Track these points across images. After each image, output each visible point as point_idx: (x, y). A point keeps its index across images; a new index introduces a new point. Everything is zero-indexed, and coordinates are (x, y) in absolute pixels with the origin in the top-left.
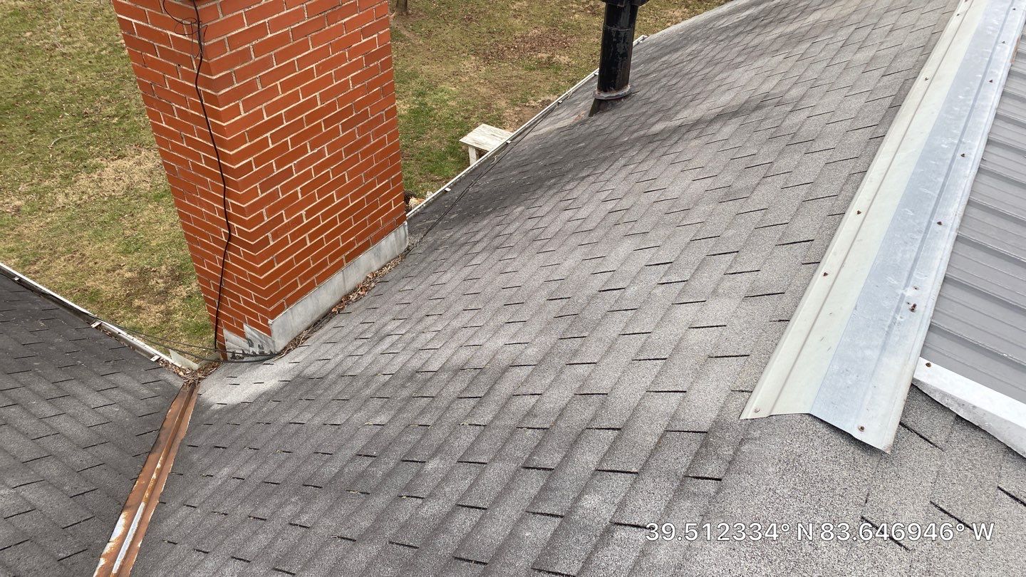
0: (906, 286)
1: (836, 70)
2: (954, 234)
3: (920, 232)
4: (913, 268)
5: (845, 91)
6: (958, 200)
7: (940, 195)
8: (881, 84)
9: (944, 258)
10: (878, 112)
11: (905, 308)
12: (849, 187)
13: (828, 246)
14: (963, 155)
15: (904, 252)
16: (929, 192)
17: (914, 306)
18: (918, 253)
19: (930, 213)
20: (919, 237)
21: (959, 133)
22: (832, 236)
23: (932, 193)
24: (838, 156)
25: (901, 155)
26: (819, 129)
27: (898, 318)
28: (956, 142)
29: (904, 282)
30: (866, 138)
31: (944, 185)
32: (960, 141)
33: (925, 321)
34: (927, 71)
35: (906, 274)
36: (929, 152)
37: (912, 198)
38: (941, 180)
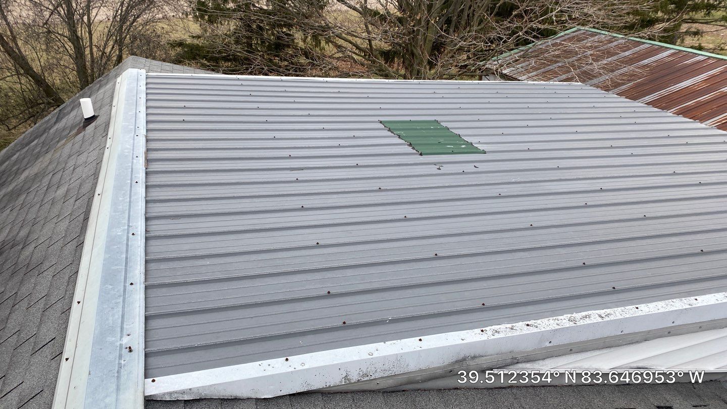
0: (121, 337)
2: (143, 286)
3: (120, 296)
4: (122, 323)
5: (55, 220)
6: (139, 263)
7: (126, 266)
8: (76, 207)
9: (141, 305)
10: (78, 226)
11: (125, 352)
12: (70, 287)
14: (133, 234)
15: (113, 315)
16: (119, 267)
17: (130, 348)
18: (123, 311)
21: (126, 222)
23: (121, 267)
24: (60, 267)
26: (44, 253)
27: (123, 362)
28: (126, 227)
29: (119, 335)
30: (74, 247)
32: (129, 226)
34: (98, 190)
38: (124, 256)
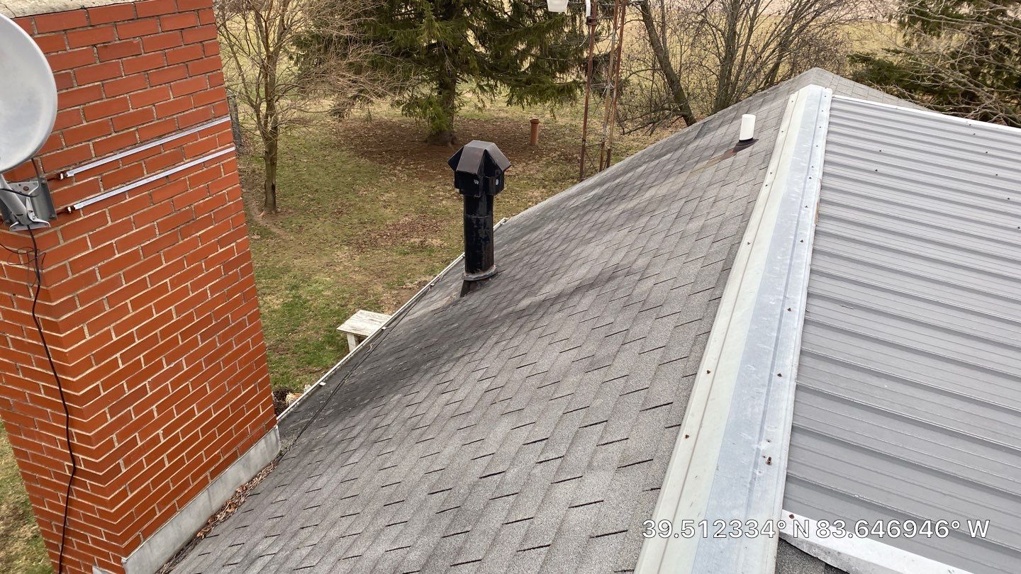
0: (760, 440)
1: (674, 240)
2: (794, 384)
3: (764, 385)
4: (763, 422)
5: (683, 258)
6: (792, 351)
7: (776, 348)
8: (712, 250)
9: (789, 408)
10: (713, 275)
11: (763, 461)
12: (697, 348)
13: (686, 407)
14: (789, 310)
15: (753, 407)
16: (765, 346)
17: (770, 459)
18: (765, 406)
19: (770, 366)
20: (764, 391)
21: (783, 290)
22: (688, 397)
23: (769, 348)
24: (684, 319)
25: (737, 314)
26: (665, 295)
27: (758, 473)
28: (782, 298)
29: (757, 436)
30: (706, 300)
31: (777, 338)
32: (785, 297)
33: (781, 473)
34: (748, 237)
35: (758, 429)
36: (761, 310)
37: (752, 355)
38: (775, 334)
